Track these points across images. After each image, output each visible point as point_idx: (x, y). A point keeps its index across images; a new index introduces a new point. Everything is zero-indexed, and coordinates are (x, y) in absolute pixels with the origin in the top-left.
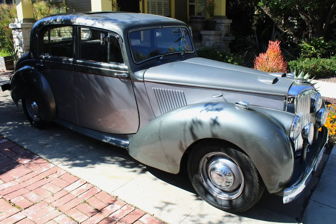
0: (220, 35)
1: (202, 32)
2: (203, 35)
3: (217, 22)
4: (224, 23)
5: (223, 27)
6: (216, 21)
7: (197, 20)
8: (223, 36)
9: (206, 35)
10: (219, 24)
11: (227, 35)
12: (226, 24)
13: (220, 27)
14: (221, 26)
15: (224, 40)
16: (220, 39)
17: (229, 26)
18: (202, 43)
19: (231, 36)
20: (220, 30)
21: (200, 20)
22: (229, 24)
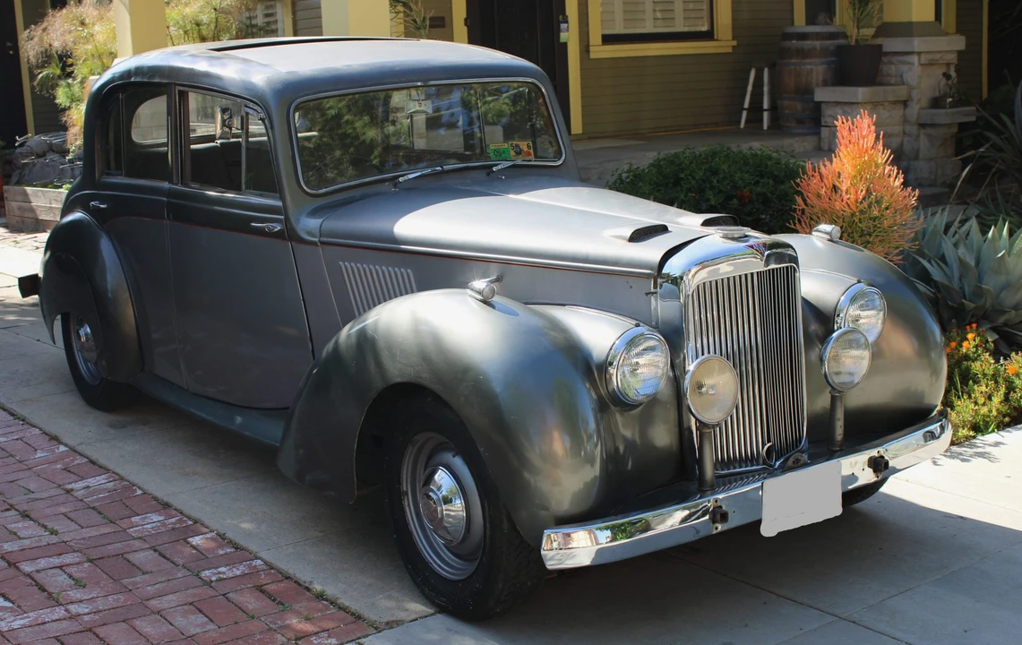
0: (905, 103)
1: (821, 95)
2: (823, 106)
3: (886, 49)
4: (919, 54)
5: (917, 69)
6: (880, 46)
7: (808, 44)
8: (914, 110)
9: (838, 103)
10: (901, 58)
11: (936, 103)
12: (930, 57)
13: (905, 68)
14: (909, 63)
15: (923, 126)
16: (905, 121)
17: (948, 65)
18: (820, 139)
19: (953, 105)
20: (903, 84)
21: (817, 44)
22: (953, 58)
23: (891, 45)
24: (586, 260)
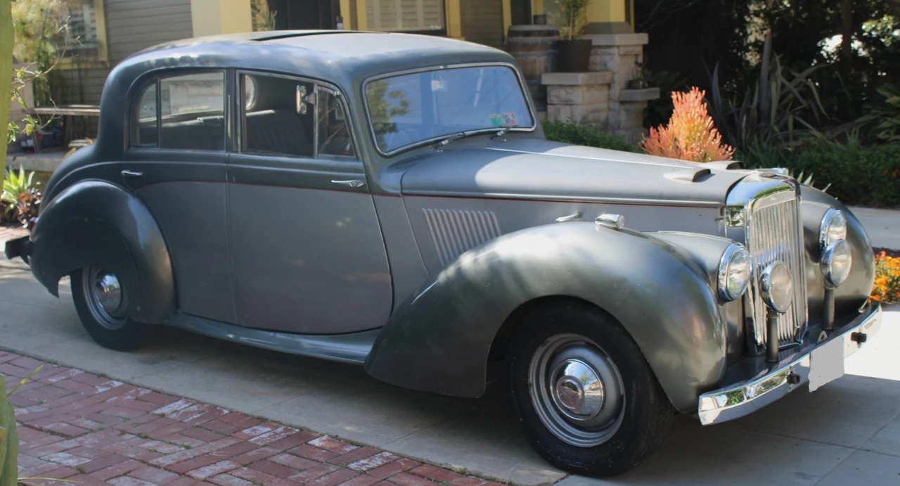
0: (609, 86)
1: (548, 79)
2: (549, 89)
3: (594, 43)
4: (618, 47)
5: (617, 59)
6: (590, 41)
7: (531, 39)
8: (617, 90)
9: (561, 86)
10: (604, 50)
11: (631, 85)
12: (627, 49)
13: (607, 58)
14: (611, 54)
15: (622, 103)
16: (610, 99)
17: (637, 56)
18: (547, 114)
19: (644, 87)
20: (607, 70)
21: (539, 39)
22: (640, 50)
23: (597, 40)
24: (661, 197)
